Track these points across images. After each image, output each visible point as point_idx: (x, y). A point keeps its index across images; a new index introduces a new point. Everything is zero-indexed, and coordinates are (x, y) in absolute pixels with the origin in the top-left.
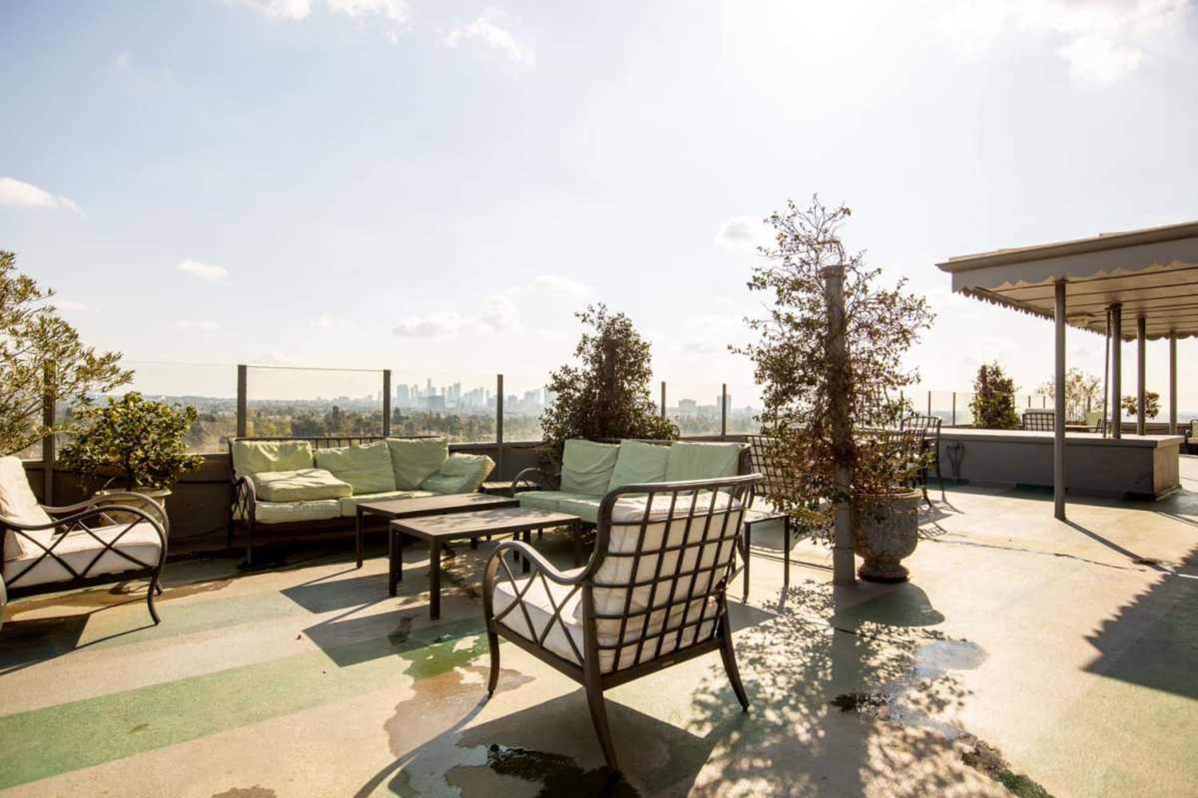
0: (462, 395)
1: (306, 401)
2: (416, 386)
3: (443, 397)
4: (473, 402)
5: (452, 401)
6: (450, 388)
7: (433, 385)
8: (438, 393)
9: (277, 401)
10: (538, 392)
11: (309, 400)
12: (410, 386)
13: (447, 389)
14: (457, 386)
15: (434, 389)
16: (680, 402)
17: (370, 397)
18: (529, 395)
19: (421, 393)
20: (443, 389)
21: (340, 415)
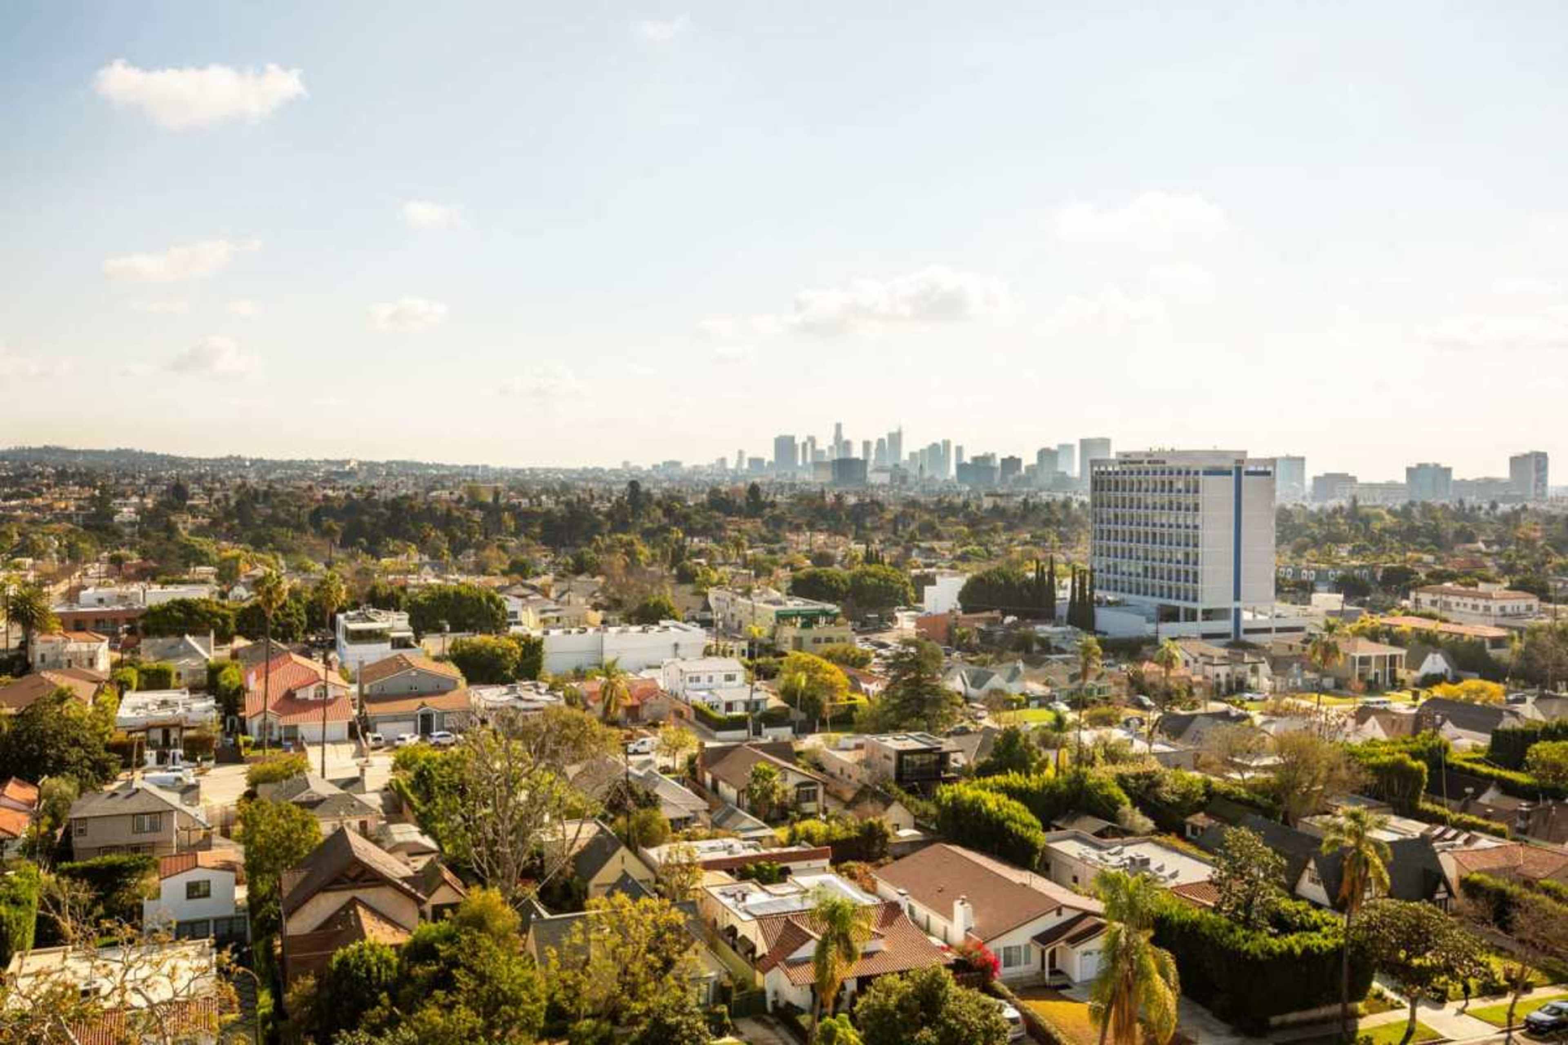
0: (905, 456)
1: (602, 470)
2: (812, 440)
3: (865, 462)
4: (927, 474)
5: (880, 470)
6: (881, 441)
7: (846, 436)
8: (857, 453)
9: (548, 470)
10: (1070, 447)
11: (607, 468)
12: (799, 441)
13: (874, 446)
14: (896, 439)
15: (847, 445)
16: (1409, 471)
17: (723, 461)
18: (1046, 455)
19: (822, 452)
20: (867, 445)
21: (643, 500)
